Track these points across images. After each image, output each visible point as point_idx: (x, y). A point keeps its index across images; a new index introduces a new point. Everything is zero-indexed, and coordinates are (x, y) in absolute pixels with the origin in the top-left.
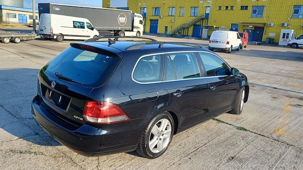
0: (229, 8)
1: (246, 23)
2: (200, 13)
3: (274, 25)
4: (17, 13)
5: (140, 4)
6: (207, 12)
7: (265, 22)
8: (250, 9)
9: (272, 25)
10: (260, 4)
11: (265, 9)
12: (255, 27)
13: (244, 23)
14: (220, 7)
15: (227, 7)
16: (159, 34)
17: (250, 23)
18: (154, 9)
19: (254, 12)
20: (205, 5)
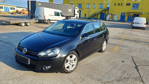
0: (120, 5)
1: (129, 12)
2: (104, 7)
3: (144, 14)
4: (4, 6)
5: (70, 2)
6: (108, 6)
7: (140, 12)
8: (131, 5)
9: (144, 13)
10: (137, 2)
11: (140, 5)
12: (134, 15)
13: (128, 12)
14: (115, 4)
15: (119, 4)
16: (81, 18)
17: (132, 12)
18: (78, 5)
19: (134, 6)
20: (107, 3)
